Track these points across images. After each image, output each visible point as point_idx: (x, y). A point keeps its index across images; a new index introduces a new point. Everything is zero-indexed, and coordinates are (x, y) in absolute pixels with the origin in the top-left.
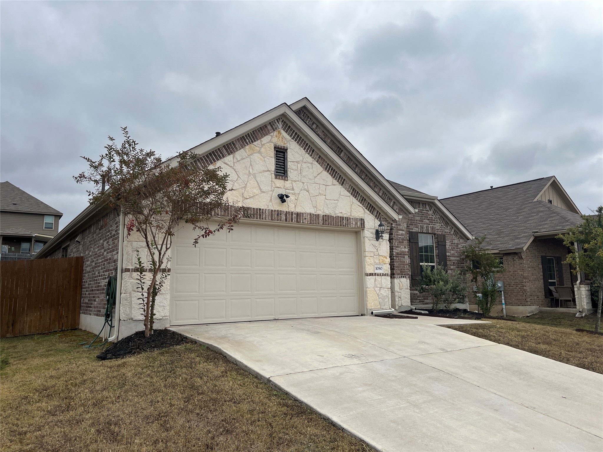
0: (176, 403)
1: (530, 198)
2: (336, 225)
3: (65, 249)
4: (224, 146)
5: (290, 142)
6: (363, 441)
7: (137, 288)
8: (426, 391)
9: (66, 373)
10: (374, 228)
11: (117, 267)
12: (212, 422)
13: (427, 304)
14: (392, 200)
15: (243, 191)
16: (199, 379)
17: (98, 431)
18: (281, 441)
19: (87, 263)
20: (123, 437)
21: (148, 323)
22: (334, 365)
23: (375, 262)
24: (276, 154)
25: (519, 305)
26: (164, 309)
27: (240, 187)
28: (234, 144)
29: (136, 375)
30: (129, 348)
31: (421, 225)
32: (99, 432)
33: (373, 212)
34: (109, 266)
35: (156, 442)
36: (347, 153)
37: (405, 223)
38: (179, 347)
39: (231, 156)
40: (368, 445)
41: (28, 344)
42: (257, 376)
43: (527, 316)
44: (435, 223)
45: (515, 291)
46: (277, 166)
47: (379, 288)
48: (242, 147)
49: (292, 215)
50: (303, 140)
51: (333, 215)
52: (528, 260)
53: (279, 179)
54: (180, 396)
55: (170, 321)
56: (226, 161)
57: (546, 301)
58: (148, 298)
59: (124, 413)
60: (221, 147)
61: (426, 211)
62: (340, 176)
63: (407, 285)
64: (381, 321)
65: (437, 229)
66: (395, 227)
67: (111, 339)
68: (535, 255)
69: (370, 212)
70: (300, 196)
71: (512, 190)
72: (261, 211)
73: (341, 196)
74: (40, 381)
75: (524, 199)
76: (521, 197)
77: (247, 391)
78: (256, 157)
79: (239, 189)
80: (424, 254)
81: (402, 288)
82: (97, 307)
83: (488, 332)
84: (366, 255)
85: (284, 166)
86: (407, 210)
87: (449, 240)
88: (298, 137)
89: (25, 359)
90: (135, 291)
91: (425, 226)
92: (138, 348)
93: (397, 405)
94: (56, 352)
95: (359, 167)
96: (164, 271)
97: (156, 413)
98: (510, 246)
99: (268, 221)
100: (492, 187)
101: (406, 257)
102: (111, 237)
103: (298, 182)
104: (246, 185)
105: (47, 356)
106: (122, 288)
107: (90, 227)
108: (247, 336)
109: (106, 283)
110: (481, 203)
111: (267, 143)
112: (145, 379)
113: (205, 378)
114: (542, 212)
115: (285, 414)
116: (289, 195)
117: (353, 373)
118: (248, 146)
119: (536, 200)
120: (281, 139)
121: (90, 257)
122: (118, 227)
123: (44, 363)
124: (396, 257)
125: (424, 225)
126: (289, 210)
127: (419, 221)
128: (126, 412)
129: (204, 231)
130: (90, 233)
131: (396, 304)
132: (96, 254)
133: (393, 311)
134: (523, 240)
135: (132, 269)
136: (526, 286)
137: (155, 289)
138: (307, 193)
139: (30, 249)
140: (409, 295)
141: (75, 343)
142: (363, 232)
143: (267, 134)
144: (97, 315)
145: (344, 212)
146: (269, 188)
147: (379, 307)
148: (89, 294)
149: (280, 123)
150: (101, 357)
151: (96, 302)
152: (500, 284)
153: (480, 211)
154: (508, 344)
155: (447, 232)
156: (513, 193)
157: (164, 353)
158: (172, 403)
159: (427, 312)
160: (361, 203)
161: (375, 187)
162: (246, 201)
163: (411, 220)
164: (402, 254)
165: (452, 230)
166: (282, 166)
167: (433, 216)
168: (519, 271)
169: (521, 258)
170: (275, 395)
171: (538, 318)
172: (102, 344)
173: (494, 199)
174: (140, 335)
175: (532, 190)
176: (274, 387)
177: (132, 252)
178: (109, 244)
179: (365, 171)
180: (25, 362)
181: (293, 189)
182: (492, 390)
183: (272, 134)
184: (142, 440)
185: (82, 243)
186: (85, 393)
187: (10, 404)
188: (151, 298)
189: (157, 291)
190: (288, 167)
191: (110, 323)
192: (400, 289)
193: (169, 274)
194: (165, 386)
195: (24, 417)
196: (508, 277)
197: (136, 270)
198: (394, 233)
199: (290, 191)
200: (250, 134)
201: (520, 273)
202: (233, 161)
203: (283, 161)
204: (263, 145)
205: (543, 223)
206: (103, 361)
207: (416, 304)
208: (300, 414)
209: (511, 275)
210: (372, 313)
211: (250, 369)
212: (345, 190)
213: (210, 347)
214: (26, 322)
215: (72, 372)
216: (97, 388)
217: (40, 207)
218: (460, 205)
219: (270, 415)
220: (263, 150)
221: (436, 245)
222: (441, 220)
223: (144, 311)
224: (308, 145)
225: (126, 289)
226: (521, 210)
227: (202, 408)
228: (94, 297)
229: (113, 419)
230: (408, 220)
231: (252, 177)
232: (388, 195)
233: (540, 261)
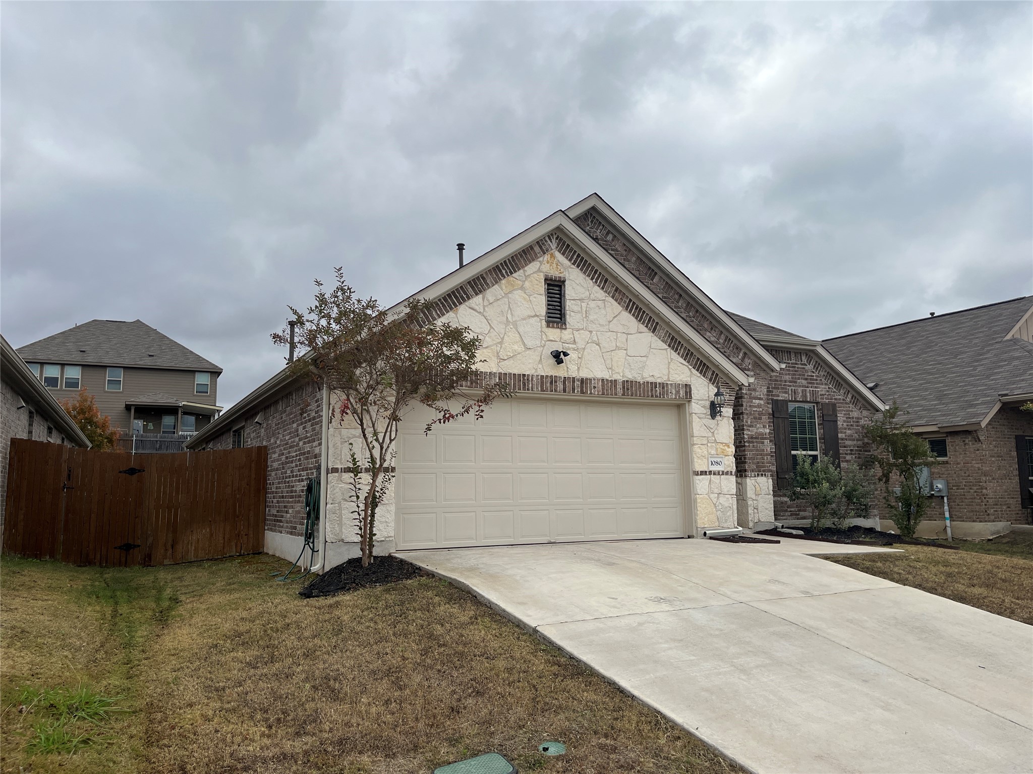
0: (411, 656)
1: (998, 334)
2: (644, 396)
3: (238, 433)
4: (469, 283)
5: (570, 269)
6: (659, 712)
7: (350, 497)
8: (763, 652)
9: (261, 614)
10: (707, 398)
11: (320, 466)
12: (458, 681)
13: (804, 518)
14: (741, 349)
15: (499, 349)
16: (439, 627)
17: (313, 687)
18: (547, 708)
19: (274, 456)
20: (346, 694)
21: (366, 547)
22: (631, 612)
23: (710, 454)
24: (548, 289)
25: (974, 521)
26: (388, 526)
27: (494, 342)
28: (484, 278)
29: (355, 619)
30: (341, 581)
31: (793, 388)
32: (315, 688)
33: (705, 373)
34: (308, 463)
35: (387, 702)
36: (664, 277)
37: (764, 386)
38: (410, 582)
39: (480, 296)
40: (664, 717)
41: (199, 574)
42: (519, 625)
43: (989, 540)
44: (817, 384)
45: (968, 497)
46: (549, 307)
47: (716, 495)
48: (497, 282)
49: (574, 382)
50: (590, 264)
51: (639, 379)
52: (990, 444)
53: (553, 327)
54: (415, 647)
55: (396, 544)
56: (473, 306)
57: (1024, 514)
58: (365, 511)
59: (344, 667)
60: (464, 283)
61: (802, 365)
62: (651, 317)
63: (768, 488)
64: (717, 546)
65: (822, 395)
66: (746, 394)
67: (314, 569)
68: (1004, 435)
69: (701, 373)
70: (585, 353)
71: (968, 319)
72: (526, 378)
73: (651, 350)
74: (228, 624)
75: (988, 336)
76: (983, 332)
77: (505, 644)
78: (517, 297)
79: (492, 346)
80: (798, 436)
81: (760, 493)
82: (291, 522)
83: (892, 566)
84: (695, 442)
85: (560, 306)
86: (767, 365)
87: (843, 412)
88: (581, 261)
89: (201, 595)
90: (346, 500)
91: (800, 390)
92: (354, 583)
93: (716, 668)
94: (240, 586)
95: (684, 299)
96: (386, 470)
97: (385, 667)
98: (957, 419)
99: (537, 392)
100: (934, 313)
101: (767, 442)
102: (310, 420)
103: (583, 331)
104: (503, 339)
105: (230, 592)
106: (328, 497)
107: (276, 402)
108: (507, 567)
109: (303, 486)
110: (912, 343)
111: (534, 273)
112: (367, 624)
113: (448, 626)
114: (1018, 358)
115: (555, 674)
116: (568, 352)
117: (658, 624)
118: (505, 279)
119: (1009, 337)
120: (555, 265)
121: (277, 447)
122: (319, 406)
123: (229, 600)
124: (749, 442)
125: (799, 388)
126: (569, 374)
127: (790, 382)
128: (347, 665)
129: (443, 413)
130: (276, 411)
131: (750, 519)
132: (286, 444)
133: (740, 531)
134: (981, 409)
135: (341, 468)
136: (986, 489)
137: (374, 497)
138: (597, 346)
139: (175, 426)
140: (771, 504)
141: (263, 575)
142: (689, 405)
143: (533, 260)
144: (291, 533)
145: (657, 375)
146: (538, 343)
147: (717, 524)
148: (278, 502)
149: (554, 241)
150: (305, 594)
151: (288, 515)
152: (941, 484)
153: (909, 358)
154: (919, 586)
155: (840, 399)
156: (968, 324)
157: (389, 591)
158: (405, 656)
159: (801, 533)
160: (685, 360)
161: (712, 329)
162: (503, 363)
163: (776, 381)
164: (759, 438)
165: (847, 396)
166: (556, 307)
167: (813, 372)
168: (974, 462)
169: (978, 440)
170: (543, 650)
171: (1008, 542)
172: (302, 575)
173: (935, 336)
174: (354, 563)
175: (1002, 320)
176: (542, 640)
177: (341, 444)
178: (306, 431)
179: (694, 304)
180: (202, 600)
181: (575, 342)
182: (867, 653)
183: (541, 259)
184: (371, 699)
185: (265, 425)
186: (291, 641)
187: (196, 653)
188: (370, 512)
189: (377, 500)
190: (567, 308)
191: (311, 545)
192: (756, 495)
193: (393, 475)
194: (394, 634)
195: (218, 670)
196: (955, 473)
197: (348, 470)
198: (744, 404)
199: (571, 346)
200: (507, 261)
201: (977, 466)
202: (482, 304)
203: (558, 300)
204: (527, 277)
205: (1018, 379)
206: (308, 599)
207: (785, 519)
208: (576, 675)
209: (961, 470)
210: (705, 534)
211: (509, 614)
212: (658, 340)
213: (454, 583)
214: (191, 543)
215: (270, 613)
216: (307, 634)
217: (188, 359)
218: (874, 347)
219: (535, 675)
220: (527, 284)
221: (821, 420)
222: (829, 379)
223: (361, 529)
224: (598, 273)
225: (334, 498)
226: (981, 355)
227: (444, 664)
228: (285, 507)
229: (331, 674)
230: (770, 380)
231: (512, 327)
232: (735, 341)
233: (1014, 444)
